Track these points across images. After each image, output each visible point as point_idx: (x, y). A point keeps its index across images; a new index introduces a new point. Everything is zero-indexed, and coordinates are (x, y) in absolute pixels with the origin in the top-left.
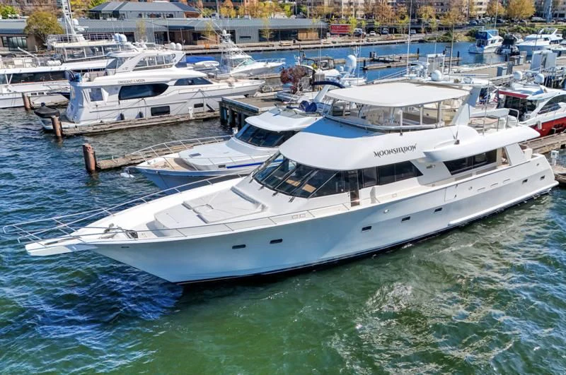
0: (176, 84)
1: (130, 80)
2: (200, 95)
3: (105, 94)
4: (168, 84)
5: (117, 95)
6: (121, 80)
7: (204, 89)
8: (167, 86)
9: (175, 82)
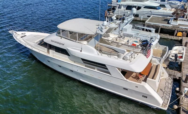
0: (144, 8)
1: (130, 4)
2: (150, 13)
3: (122, 7)
4: (141, 7)
5: (126, 8)
6: (128, 4)
7: (152, 11)
8: (141, 8)
9: (144, 7)
